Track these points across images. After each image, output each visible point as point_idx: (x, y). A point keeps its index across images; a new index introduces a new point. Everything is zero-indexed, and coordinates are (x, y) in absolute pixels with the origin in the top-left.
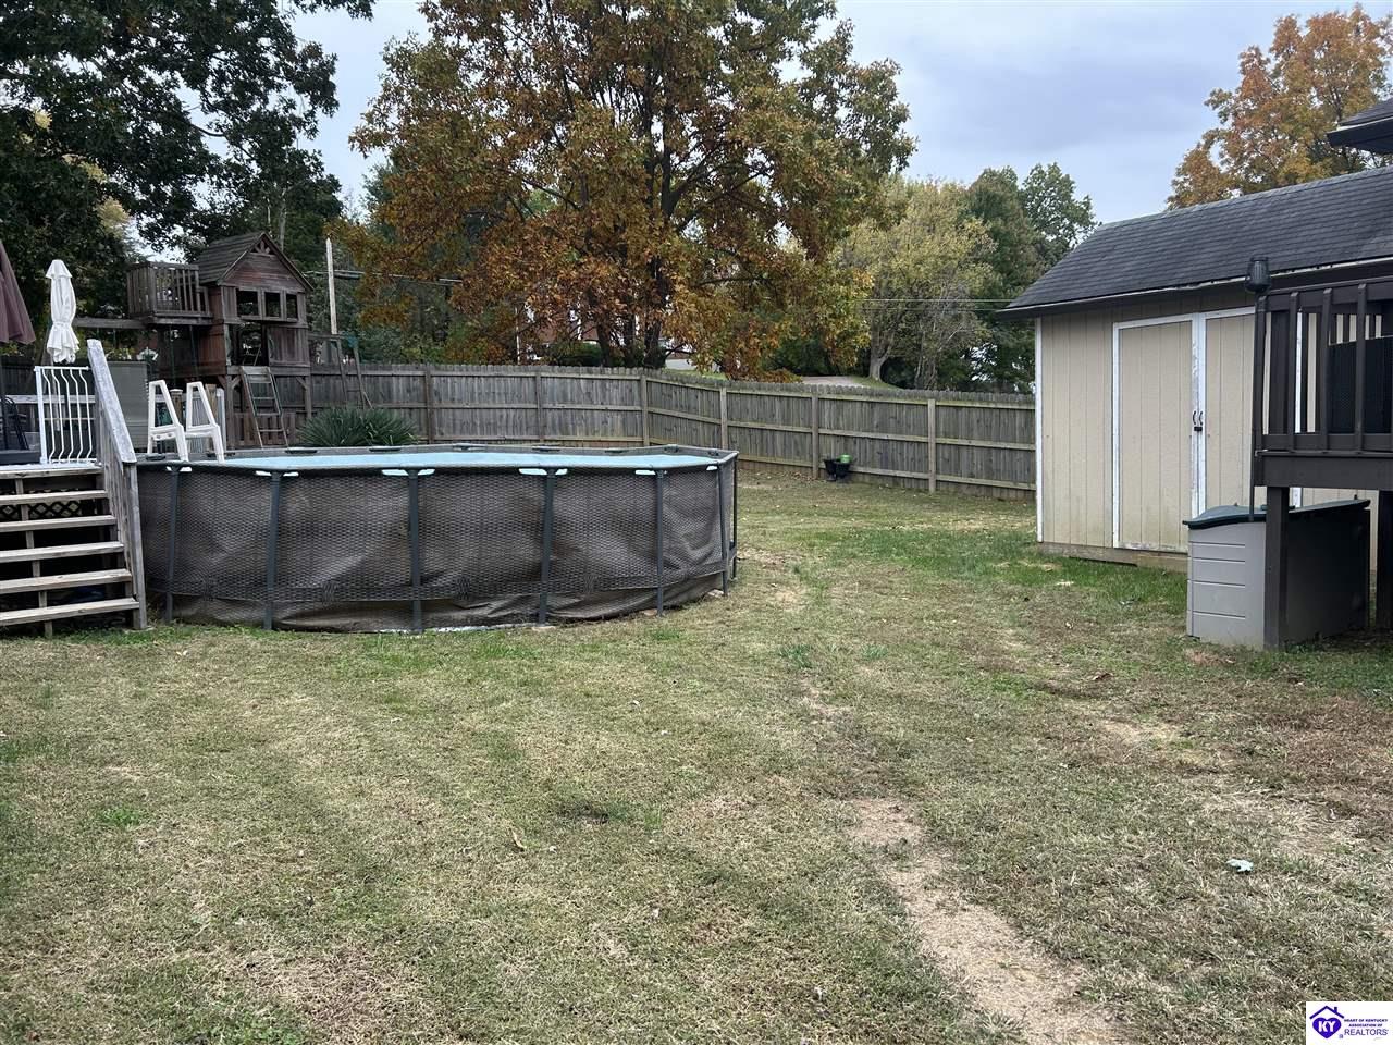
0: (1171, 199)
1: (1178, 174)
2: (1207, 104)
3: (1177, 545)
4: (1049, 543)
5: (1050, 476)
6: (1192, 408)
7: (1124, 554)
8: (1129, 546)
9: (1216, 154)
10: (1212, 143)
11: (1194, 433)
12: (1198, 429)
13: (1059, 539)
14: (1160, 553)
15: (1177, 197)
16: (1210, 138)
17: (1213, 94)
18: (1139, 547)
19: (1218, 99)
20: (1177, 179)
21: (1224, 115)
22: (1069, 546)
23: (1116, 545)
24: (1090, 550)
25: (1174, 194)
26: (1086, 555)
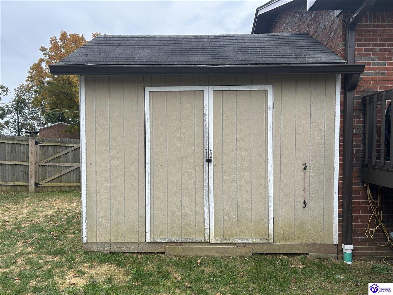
0: (29, 77)
1: (31, 70)
2: (40, 50)
3: (193, 237)
4: (92, 243)
5: (94, 194)
6: (204, 147)
7: (155, 246)
8: (159, 241)
9: (44, 65)
10: (42, 62)
11: (206, 164)
12: (209, 161)
13: (101, 238)
14: (181, 243)
15: (31, 76)
16: (41, 61)
17: (42, 47)
18: (167, 240)
19: (43, 49)
20: (30, 71)
21: (45, 54)
22: (110, 243)
23: (149, 240)
24: (127, 245)
25: (30, 75)
26: (124, 249)
